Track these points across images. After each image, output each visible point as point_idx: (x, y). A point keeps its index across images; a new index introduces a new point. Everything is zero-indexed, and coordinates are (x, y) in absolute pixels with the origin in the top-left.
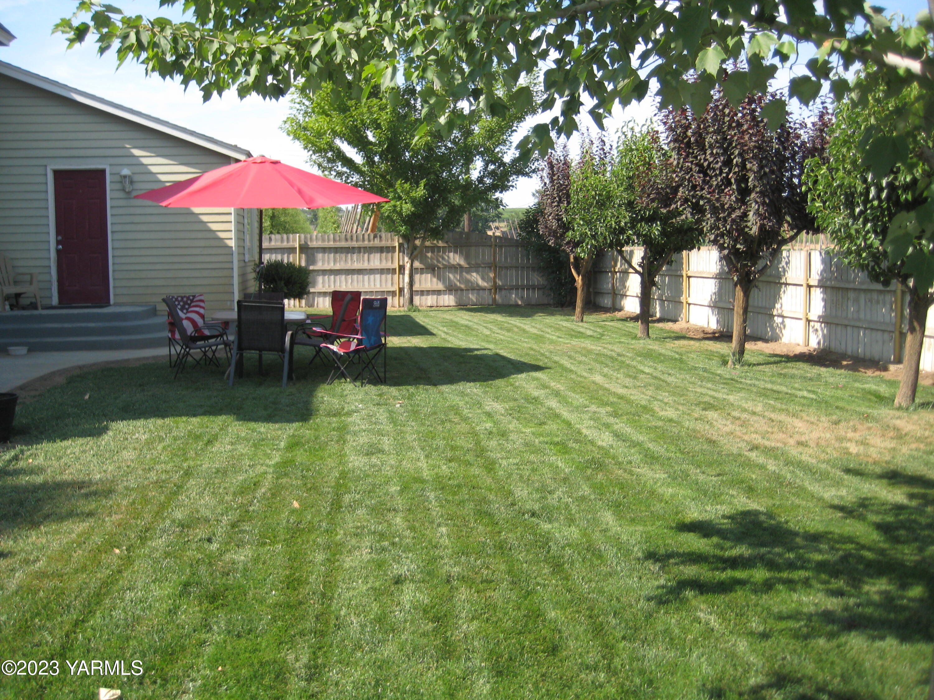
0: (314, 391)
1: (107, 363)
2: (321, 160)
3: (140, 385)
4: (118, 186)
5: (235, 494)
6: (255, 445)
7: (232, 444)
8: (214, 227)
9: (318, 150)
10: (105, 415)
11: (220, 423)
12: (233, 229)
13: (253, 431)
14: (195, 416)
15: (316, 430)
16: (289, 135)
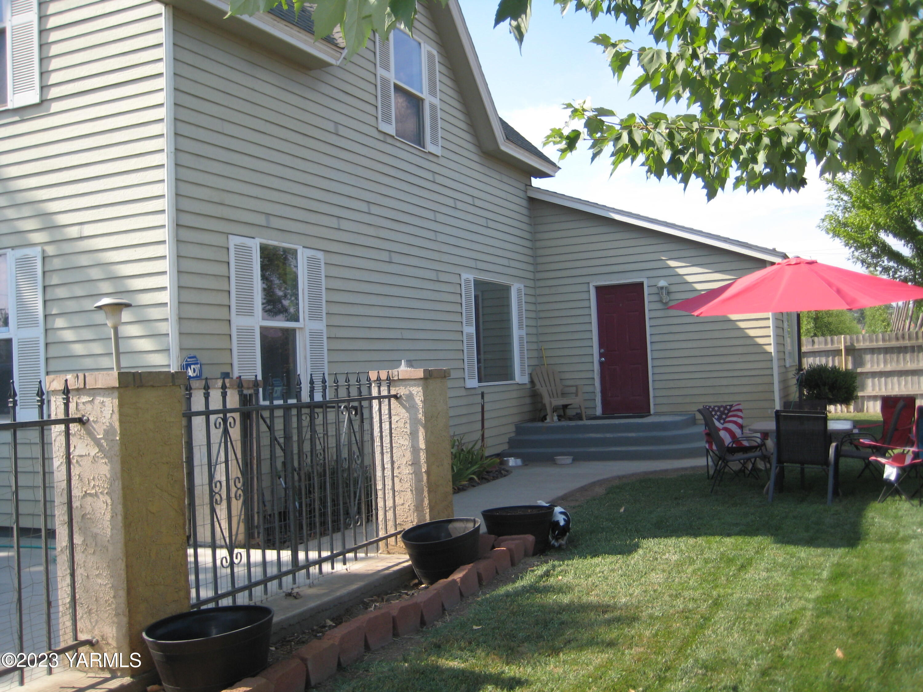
0: (863, 509)
1: (646, 473)
2: (864, 256)
3: (676, 499)
4: (656, 298)
5: (767, 633)
6: (793, 574)
7: (768, 570)
8: (751, 333)
9: (861, 246)
10: (637, 531)
11: (756, 545)
12: (771, 334)
13: (792, 556)
14: (729, 535)
15: (865, 558)
16: (828, 233)
